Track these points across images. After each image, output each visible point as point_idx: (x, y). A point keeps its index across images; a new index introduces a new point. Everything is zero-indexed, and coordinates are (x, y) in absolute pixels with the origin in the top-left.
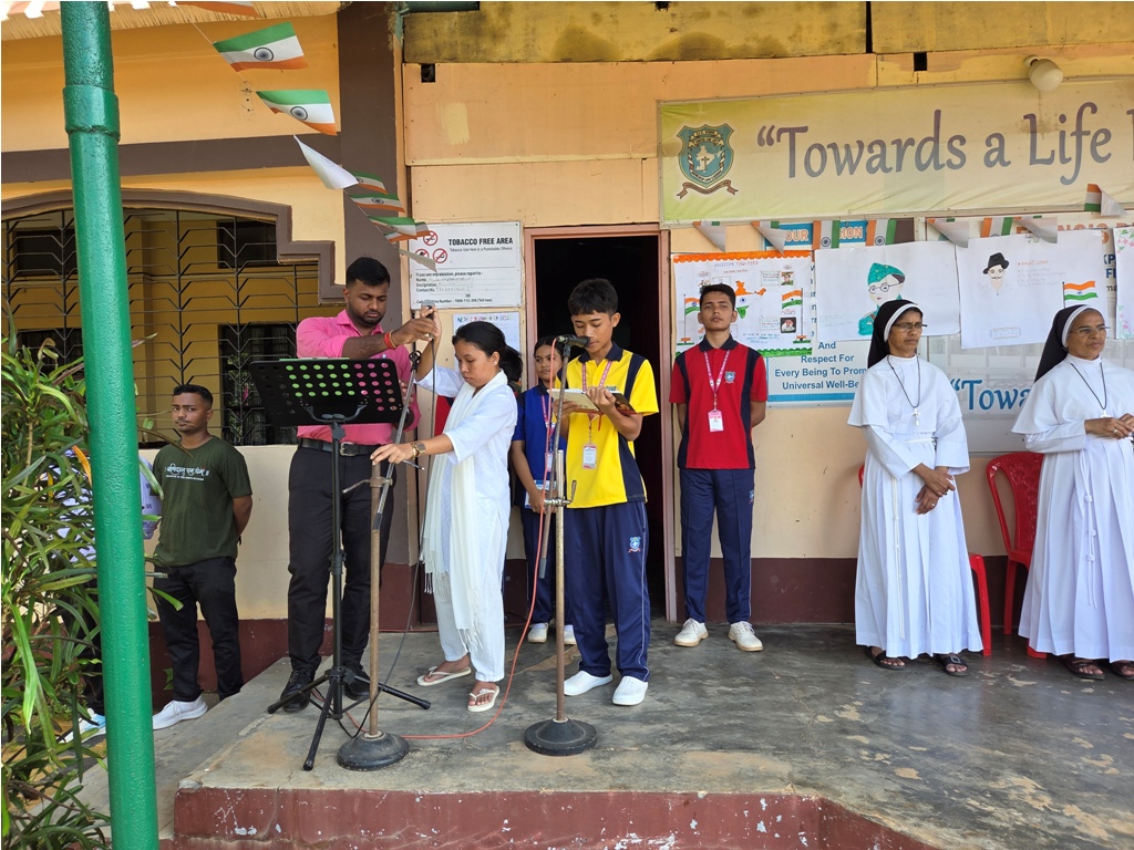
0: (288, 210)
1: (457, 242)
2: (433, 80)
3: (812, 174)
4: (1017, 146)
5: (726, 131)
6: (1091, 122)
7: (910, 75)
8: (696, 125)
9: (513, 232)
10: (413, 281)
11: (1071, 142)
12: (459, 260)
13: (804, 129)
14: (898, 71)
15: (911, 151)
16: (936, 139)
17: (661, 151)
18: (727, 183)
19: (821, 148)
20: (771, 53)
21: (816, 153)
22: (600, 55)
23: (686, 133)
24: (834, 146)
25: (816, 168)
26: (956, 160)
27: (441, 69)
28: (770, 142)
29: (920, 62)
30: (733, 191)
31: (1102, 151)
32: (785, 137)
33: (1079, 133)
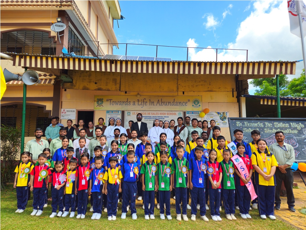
0: (46, 106)
1: (67, 111)
2: (66, 91)
3: (113, 105)
4: (136, 103)
5: (103, 99)
6: (145, 101)
7: (124, 94)
8: (99, 98)
9: (75, 110)
10: (61, 116)
11: (142, 103)
12: (67, 113)
13: (112, 100)
14: (123, 93)
15: (124, 103)
16: (127, 102)
17: (95, 101)
18: (102, 105)
19: (114, 102)
20: (108, 90)
21: (113, 102)
22: (88, 89)
23: (98, 99)
24: (115, 102)
25: (113, 104)
26: (129, 104)
27: (67, 90)
28: (108, 101)
29: (126, 92)
30: (103, 106)
31: (146, 104)
32: (110, 100)
33: (144, 102)
